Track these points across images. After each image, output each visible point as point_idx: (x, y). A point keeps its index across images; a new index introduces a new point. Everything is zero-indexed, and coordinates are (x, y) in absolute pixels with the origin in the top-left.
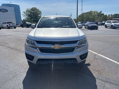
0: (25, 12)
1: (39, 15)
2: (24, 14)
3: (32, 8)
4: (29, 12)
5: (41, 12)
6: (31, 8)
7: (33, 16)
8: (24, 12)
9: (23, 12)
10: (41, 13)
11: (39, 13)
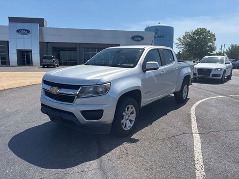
0: (182, 38)
1: (210, 44)
2: (178, 42)
3: (196, 31)
4: (189, 39)
5: (214, 36)
6: (194, 30)
7: (196, 45)
8: (180, 39)
9: (178, 39)
10: (215, 40)
11: (210, 39)
